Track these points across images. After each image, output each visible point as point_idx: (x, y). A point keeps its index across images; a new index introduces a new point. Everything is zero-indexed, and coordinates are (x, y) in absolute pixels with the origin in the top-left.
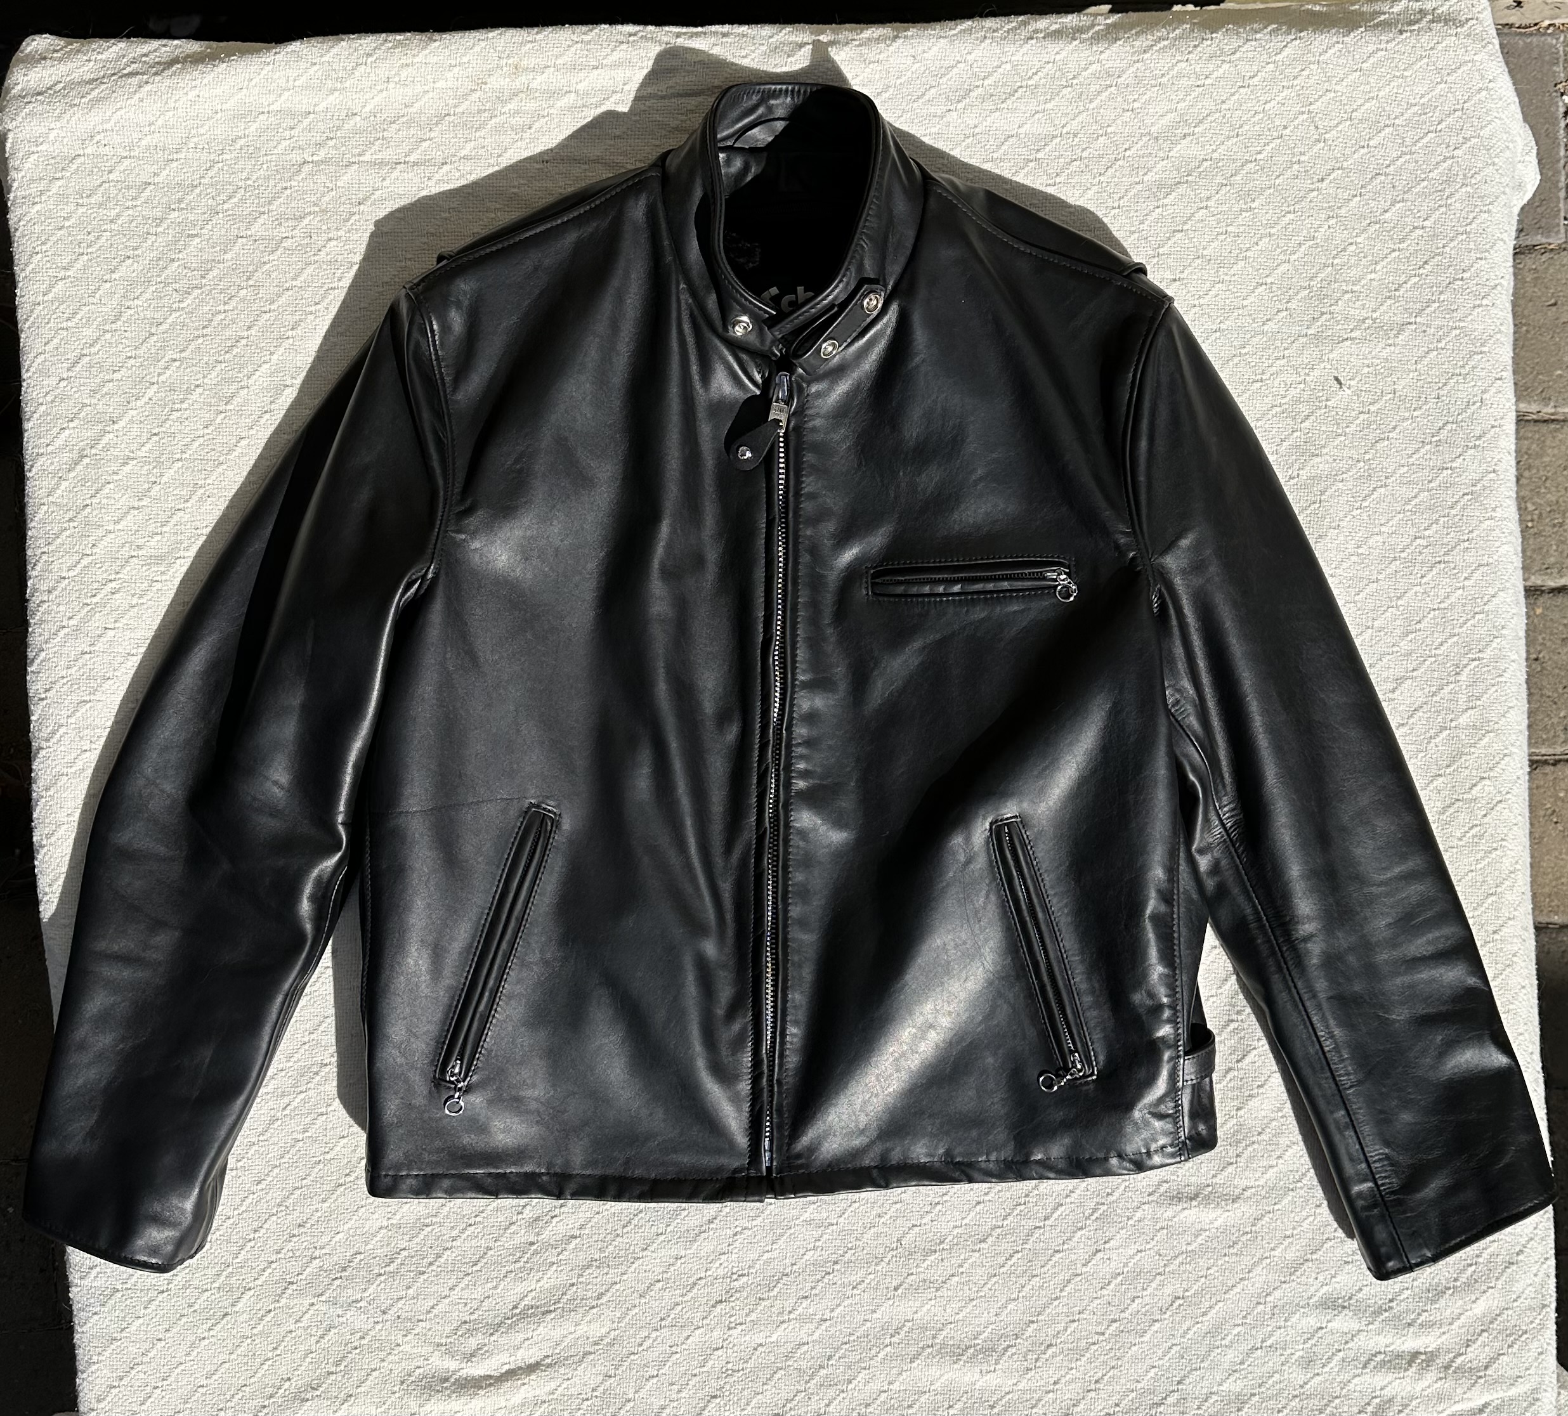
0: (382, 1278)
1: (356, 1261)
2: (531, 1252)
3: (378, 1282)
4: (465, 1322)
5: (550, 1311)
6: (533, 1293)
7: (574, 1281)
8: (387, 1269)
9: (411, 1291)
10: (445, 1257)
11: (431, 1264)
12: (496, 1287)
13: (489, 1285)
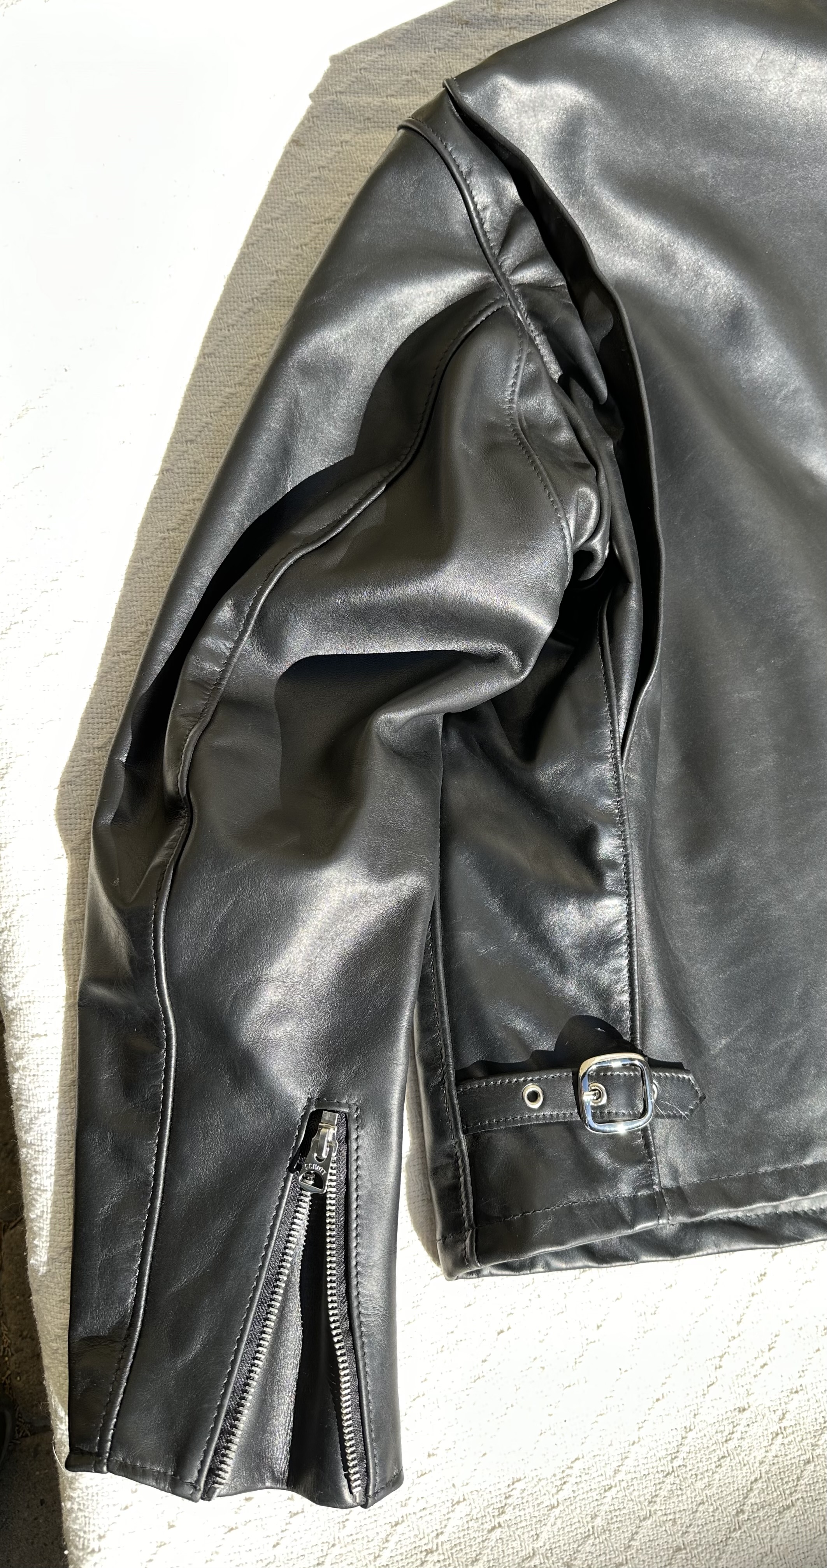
0: (557, 1511)
1: (516, 1493)
2: (744, 1423)
3: (552, 1520)
4: (679, 1549)
5: (788, 1507)
6: (759, 1485)
7: (808, 1455)
8: (561, 1496)
9: (598, 1522)
10: (632, 1456)
11: (616, 1472)
12: (709, 1485)
13: (699, 1485)
